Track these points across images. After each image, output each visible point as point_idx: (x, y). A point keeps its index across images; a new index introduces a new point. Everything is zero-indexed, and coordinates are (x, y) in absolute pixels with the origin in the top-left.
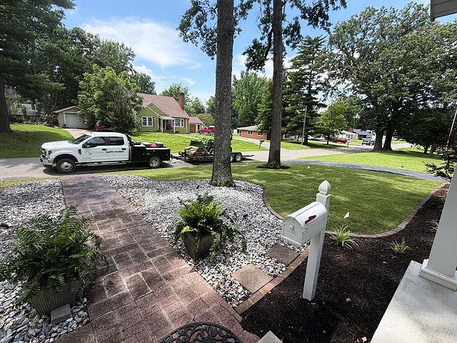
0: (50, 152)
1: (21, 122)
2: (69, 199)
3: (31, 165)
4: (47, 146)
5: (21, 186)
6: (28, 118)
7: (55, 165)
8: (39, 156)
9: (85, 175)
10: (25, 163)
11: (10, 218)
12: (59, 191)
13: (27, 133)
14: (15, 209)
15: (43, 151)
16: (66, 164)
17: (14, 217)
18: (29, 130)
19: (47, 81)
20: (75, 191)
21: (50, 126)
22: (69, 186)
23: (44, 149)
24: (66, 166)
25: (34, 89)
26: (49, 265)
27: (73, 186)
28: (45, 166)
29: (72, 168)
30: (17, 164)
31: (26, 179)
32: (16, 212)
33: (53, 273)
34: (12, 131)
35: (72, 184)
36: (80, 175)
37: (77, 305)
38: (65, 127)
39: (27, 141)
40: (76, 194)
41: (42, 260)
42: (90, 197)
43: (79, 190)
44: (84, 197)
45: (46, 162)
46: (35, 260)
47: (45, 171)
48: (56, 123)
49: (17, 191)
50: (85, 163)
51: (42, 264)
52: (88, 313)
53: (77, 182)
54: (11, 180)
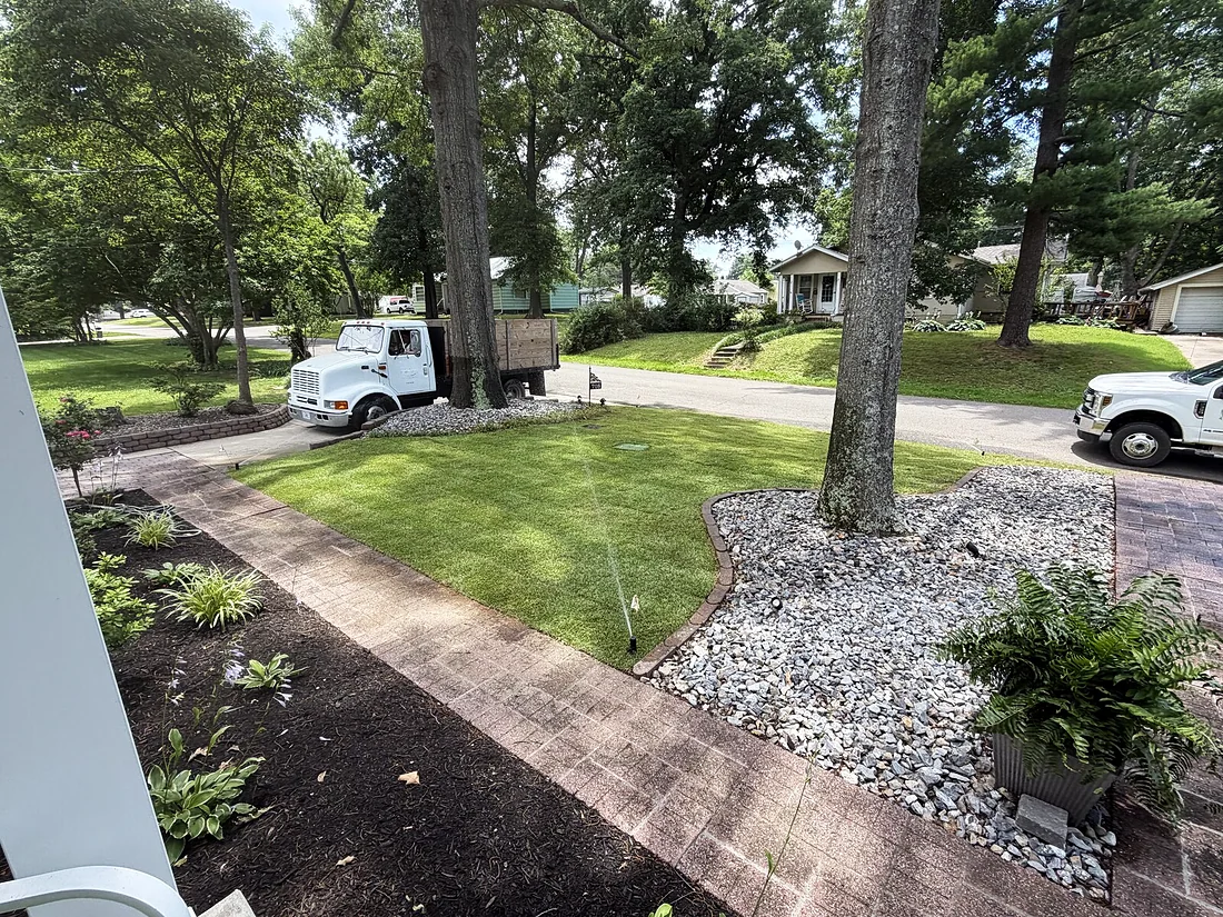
0: (1107, 401)
1: (1052, 319)
2: (1129, 539)
3: (1048, 427)
4: (1102, 384)
5: (1015, 472)
6: (1071, 308)
7: (1108, 436)
8: (1075, 408)
9: (1199, 485)
10: (1036, 421)
11: (984, 536)
12: (1104, 508)
13: (1060, 346)
14: (995, 519)
15: (1089, 397)
16: (1141, 437)
17: (992, 537)
18: (1067, 340)
19: (1159, 203)
20: (1149, 523)
21: (1123, 329)
22: (1135, 504)
23: (1092, 392)
24: (1140, 446)
25: (1116, 231)
26: (1060, 690)
27: (1147, 507)
28: (1081, 434)
29: (1157, 453)
30: (1018, 419)
31: (1028, 457)
32: (997, 528)
33: (1064, 715)
34: (1028, 343)
35: (1147, 500)
36: (1180, 481)
37: (1084, 830)
38: (1167, 329)
39: (1054, 367)
40: (1151, 533)
41: (1049, 669)
42: (1199, 556)
43: (1166, 523)
44: (1178, 550)
45: (1087, 425)
46: (1032, 658)
47: (1077, 448)
48: (1143, 320)
49: (1008, 481)
50: (1208, 447)
51: (1044, 678)
52: (1110, 876)
53: (1166, 498)
54: (999, 453)
